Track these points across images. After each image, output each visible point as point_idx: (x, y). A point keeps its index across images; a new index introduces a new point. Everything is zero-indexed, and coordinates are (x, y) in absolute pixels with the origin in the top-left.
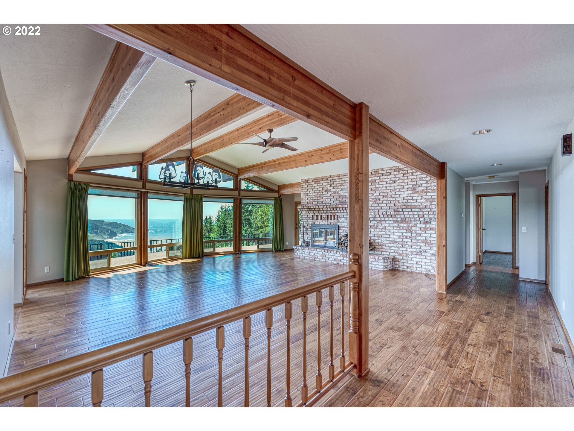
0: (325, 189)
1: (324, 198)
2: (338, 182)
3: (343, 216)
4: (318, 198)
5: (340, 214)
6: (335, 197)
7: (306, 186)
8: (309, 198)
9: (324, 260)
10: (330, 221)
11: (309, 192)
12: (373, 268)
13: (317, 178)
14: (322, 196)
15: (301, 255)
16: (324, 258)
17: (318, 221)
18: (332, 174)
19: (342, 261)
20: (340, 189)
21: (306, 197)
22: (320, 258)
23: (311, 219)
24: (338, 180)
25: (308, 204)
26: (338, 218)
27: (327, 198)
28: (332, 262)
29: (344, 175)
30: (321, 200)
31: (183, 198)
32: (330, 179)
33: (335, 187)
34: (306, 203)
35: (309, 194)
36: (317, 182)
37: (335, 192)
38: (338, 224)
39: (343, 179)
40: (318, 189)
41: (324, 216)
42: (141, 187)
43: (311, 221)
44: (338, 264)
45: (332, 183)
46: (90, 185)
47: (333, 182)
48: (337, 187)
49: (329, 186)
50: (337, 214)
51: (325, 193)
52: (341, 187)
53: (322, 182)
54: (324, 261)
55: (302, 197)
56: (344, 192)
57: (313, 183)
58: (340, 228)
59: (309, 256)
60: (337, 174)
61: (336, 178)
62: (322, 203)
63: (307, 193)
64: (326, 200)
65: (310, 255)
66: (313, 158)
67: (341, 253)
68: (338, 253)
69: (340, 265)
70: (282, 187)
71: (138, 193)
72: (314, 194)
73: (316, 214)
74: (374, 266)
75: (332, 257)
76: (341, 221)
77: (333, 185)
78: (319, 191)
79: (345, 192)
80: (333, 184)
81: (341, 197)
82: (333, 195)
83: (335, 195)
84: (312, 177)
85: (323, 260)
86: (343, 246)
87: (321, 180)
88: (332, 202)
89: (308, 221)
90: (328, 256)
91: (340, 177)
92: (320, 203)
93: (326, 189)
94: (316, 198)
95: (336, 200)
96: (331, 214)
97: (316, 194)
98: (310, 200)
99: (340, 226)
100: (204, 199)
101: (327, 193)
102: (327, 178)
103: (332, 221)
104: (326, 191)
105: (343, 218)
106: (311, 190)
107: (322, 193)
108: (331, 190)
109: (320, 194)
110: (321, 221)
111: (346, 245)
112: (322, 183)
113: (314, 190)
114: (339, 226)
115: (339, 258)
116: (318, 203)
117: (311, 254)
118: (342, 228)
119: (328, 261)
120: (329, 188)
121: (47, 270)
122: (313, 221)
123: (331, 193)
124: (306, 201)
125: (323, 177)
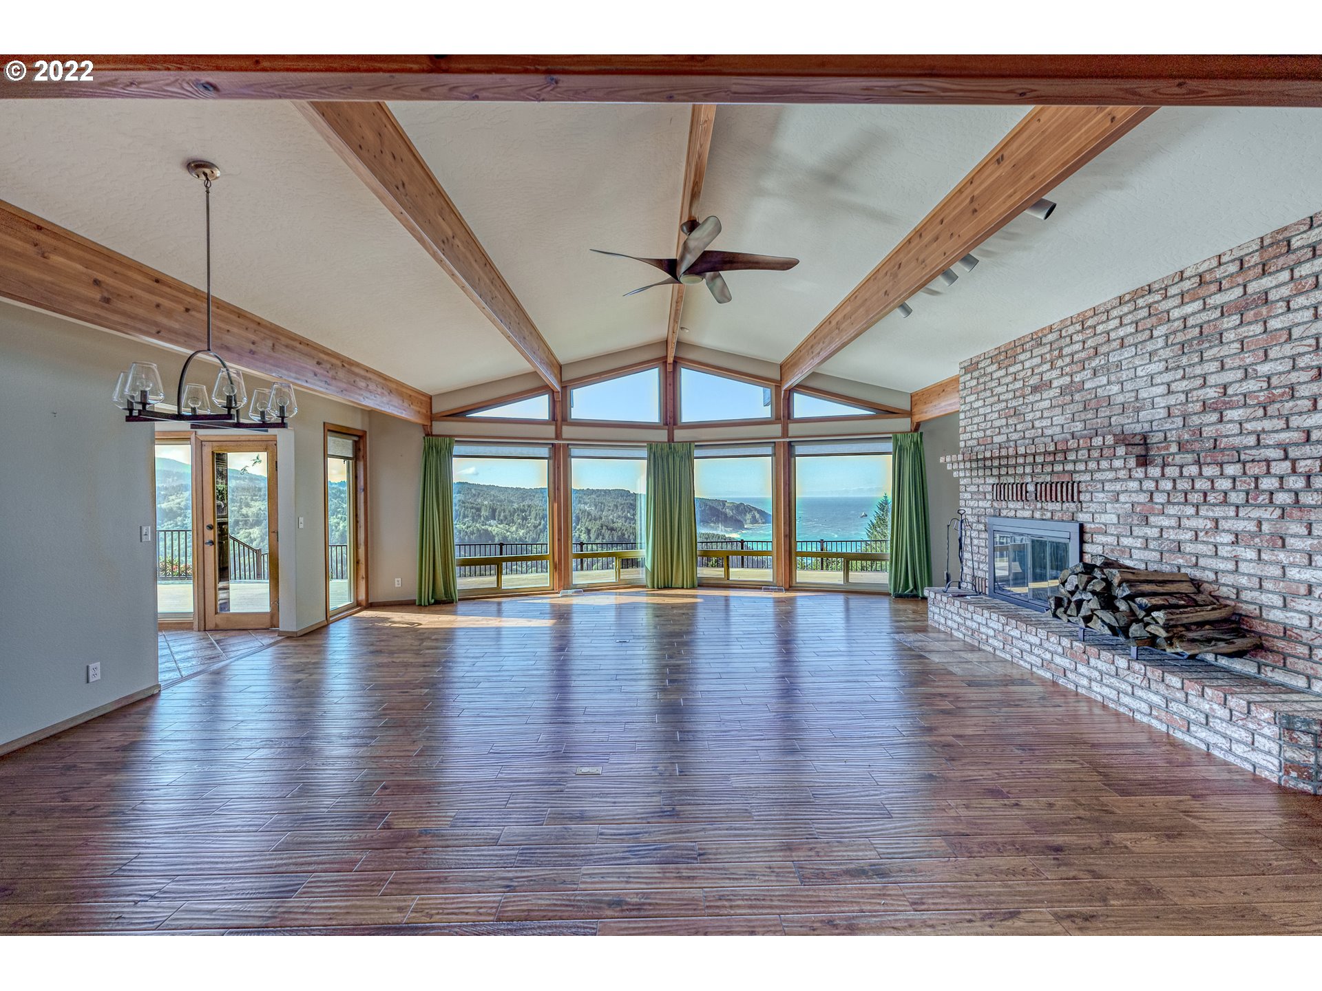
0: (1031, 382)
1: (1029, 417)
2: (1078, 347)
3: (1099, 486)
4: (1010, 422)
5: (1087, 477)
6: (1069, 409)
7: (974, 382)
8: (983, 425)
9: (1008, 657)
10: (1050, 506)
11: (980, 403)
12: (1216, 752)
13: (1005, 346)
14: (1022, 409)
15: (943, 621)
16: (1007, 647)
17: (1011, 505)
18: (1055, 319)
19: (1069, 675)
20: (1088, 373)
21: (976, 420)
22: (996, 643)
23: (989, 497)
24: (1080, 337)
25: (978, 445)
26: (1079, 492)
27: (1038, 414)
28: (1034, 669)
29: (1102, 309)
30: (1019, 427)
31: (644, 453)
32: (1051, 337)
33: (1067, 369)
34: (975, 442)
35: (982, 411)
36: (1007, 362)
37: (1067, 386)
38: (1082, 517)
39: (1100, 329)
40: (1011, 387)
41: (1031, 488)
42: (553, 436)
43: (988, 504)
44: (1055, 684)
45: (1056, 353)
46: (456, 439)
47: (1061, 349)
48: (1075, 368)
49: (1047, 367)
50: (1077, 477)
51: (1031, 398)
52: (1093, 364)
53: (1022, 357)
54: (1006, 661)
55: (962, 423)
56: (1104, 380)
57: (995, 367)
58: (1087, 537)
59: (963, 629)
60: (1074, 313)
61: (1071, 330)
62: (1024, 438)
63: (976, 405)
64: (1037, 424)
65: (967, 628)
66: (902, 273)
67: (1066, 642)
68: (1053, 639)
69: (1064, 693)
70: (919, 398)
71: (550, 448)
72: (997, 407)
73: (1003, 480)
74: (1224, 743)
75: (1036, 651)
76: (1094, 507)
77: (1060, 363)
78: (1011, 395)
79: (1109, 383)
80: (1061, 356)
81: (1093, 404)
82: (1060, 401)
83: (1068, 398)
84: (990, 348)
85: (1003, 655)
86: (1074, 613)
87: (1019, 350)
88: (1058, 429)
89: (981, 504)
90: (1020, 644)
91: (1089, 323)
92: (1015, 436)
93: (1034, 380)
94: (1004, 422)
95: (1073, 421)
96: (1055, 480)
97: (1004, 404)
98: (984, 431)
99: (1088, 527)
100: (697, 453)
101: (1038, 396)
102: (1037, 339)
103: (1057, 506)
104: (1035, 389)
105: (1101, 495)
106: (988, 393)
107: (1021, 401)
108: (1055, 384)
109: (1014, 403)
110: (1019, 505)
111: (1084, 611)
112: (1022, 362)
113: (996, 391)
114: (1082, 527)
115: (1058, 660)
116: (1008, 440)
117: (969, 623)
118: (1099, 538)
119: (1021, 663)
120: (1046, 377)
121: (398, 582)
122: (995, 504)
123: (1052, 393)
124: (975, 435)
125: (1027, 336)
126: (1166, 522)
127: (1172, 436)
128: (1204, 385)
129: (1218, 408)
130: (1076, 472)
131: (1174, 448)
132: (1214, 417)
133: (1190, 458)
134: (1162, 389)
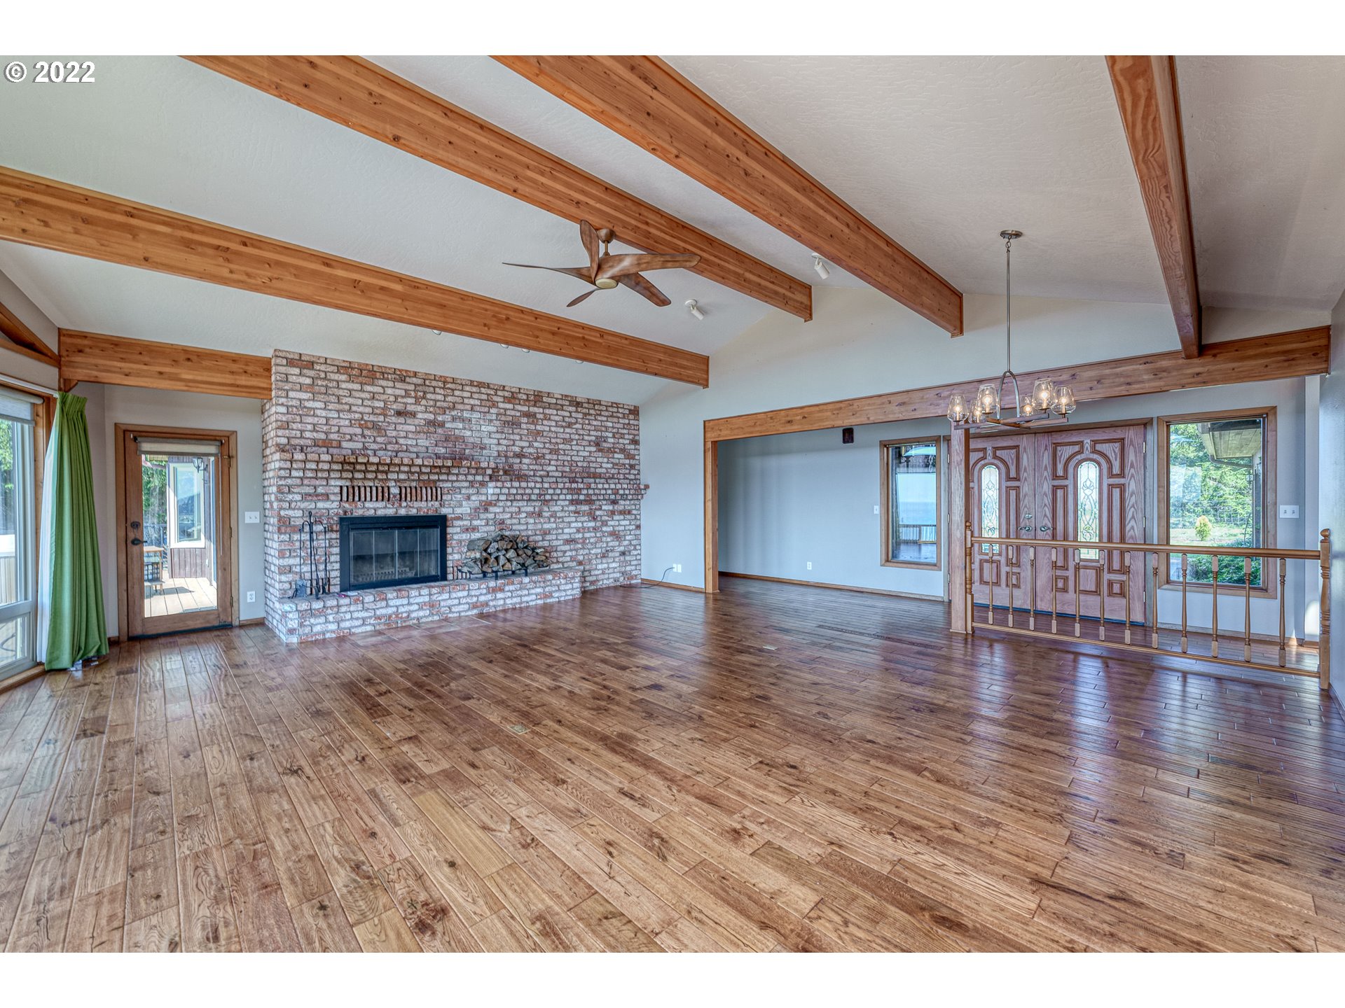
0: (394, 407)
1: (392, 434)
2: (440, 397)
3: (459, 490)
4: (369, 433)
5: (449, 484)
6: (433, 437)
7: (308, 381)
8: (325, 428)
9: (436, 618)
10: (414, 506)
11: (319, 404)
13: (359, 364)
14: (383, 425)
16: (435, 611)
17: (367, 505)
18: (421, 370)
19: (491, 603)
20: (448, 418)
22: (421, 614)
23: (334, 497)
24: (441, 391)
25: (315, 445)
26: (442, 494)
27: (402, 434)
30: (379, 440)
32: (414, 380)
33: (431, 409)
34: (309, 443)
35: (321, 413)
36: (362, 380)
37: (430, 421)
38: (443, 510)
40: (370, 402)
43: (338, 504)
45: (420, 394)
47: (424, 393)
48: (437, 410)
49: (412, 400)
50: (440, 484)
51: (393, 420)
52: (452, 413)
53: (382, 383)
56: (461, 427)
57: (343, 377)
58: (448, 523)
60: (438, 373)
61: (434, 383)
62: (386, 449)
64: (400, 441)
67: (492, 584)
68: (483, 586)
73: (357, 483)
75: (463, 601)
76: (453, 503)
77: (423, 402)
78: (368, 410)
80: (424, 398)
81: (452, 438)
82: (426, 429)
83: (432, 430)
87: (378, 375)
89: (320, 505)
90: (448, 603)
92: (373, 447)
93: (399, 407)
94: (361, 431)
95: (437, 445)
96: (420, 485)
98: (327, 434)
99: (449, 516)
101: (401, 420)
102: (401, 376)
103: (423, 505)
104: (398, 414)
105: (459, 496)
106: (333, 398)
107: (381, 418)
108: (419, 415)
109: (373, 418)
110: (380, 504)
112: (383, 387)
113: (345, 400)
114: (445, 516)
115: (482, 598)
116: (365, 448)
118: (457, 523)
119: (450, 616)
120: (410, 408)
123: (416, 422)
125: (390, 368)
126: (498, 510)
127: (501, 466)
128: (513, 445)
129: (520, 456)
130: (439, 480)
131: (501, 473)
132: (518, 461)
133: (508, 478)
134: (495, 441)
